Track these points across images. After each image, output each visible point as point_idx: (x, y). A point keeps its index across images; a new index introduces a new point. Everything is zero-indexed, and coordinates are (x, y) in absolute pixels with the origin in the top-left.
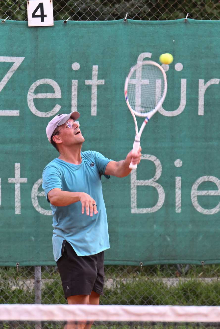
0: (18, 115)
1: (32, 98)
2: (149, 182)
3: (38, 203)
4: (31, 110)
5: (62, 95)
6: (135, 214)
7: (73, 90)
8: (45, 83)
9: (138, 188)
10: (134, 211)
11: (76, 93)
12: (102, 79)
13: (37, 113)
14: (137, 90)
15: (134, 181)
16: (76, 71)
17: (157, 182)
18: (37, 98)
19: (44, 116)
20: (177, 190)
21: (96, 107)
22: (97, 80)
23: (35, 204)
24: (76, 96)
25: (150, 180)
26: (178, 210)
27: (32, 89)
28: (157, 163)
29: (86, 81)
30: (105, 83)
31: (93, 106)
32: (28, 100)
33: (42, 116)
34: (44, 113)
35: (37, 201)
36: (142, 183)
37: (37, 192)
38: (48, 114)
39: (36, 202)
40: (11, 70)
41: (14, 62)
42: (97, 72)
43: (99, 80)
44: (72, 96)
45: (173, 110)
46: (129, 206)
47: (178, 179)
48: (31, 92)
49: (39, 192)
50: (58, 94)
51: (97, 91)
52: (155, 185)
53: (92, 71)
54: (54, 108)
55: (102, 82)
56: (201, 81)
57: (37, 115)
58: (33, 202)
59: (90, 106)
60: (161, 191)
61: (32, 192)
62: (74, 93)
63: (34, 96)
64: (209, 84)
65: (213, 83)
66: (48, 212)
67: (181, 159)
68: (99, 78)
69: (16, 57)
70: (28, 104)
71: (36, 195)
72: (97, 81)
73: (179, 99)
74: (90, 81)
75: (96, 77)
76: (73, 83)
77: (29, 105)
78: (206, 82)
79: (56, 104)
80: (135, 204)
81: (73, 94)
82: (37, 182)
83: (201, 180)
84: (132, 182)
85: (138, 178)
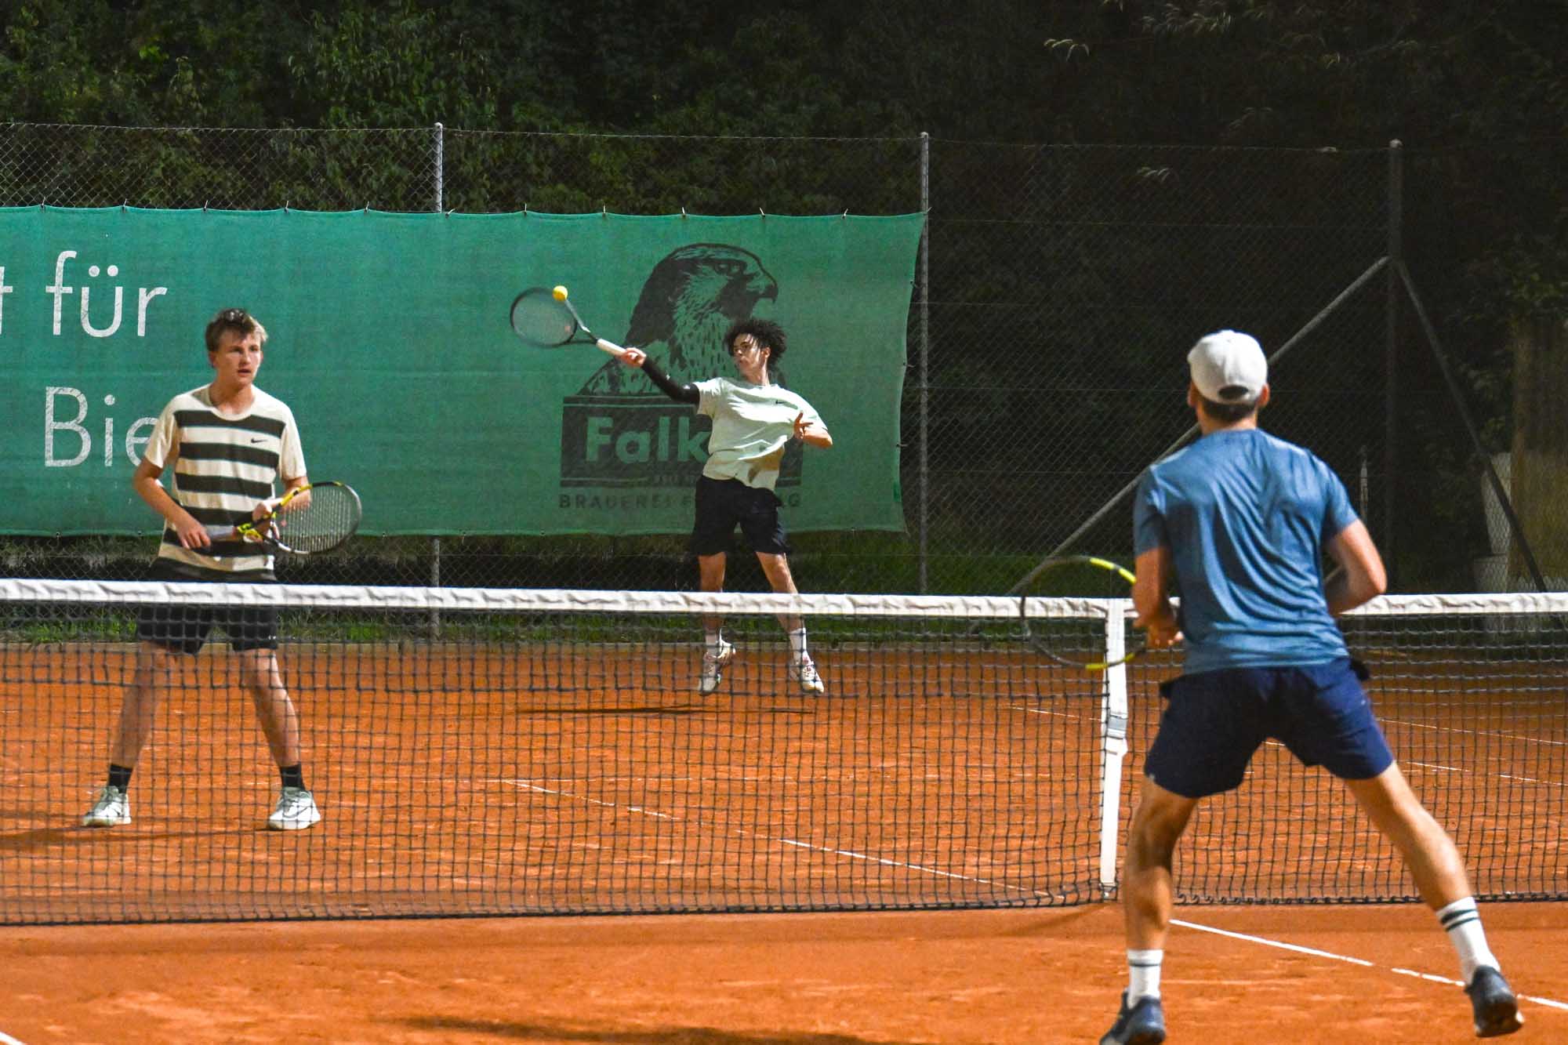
2: (70, 425)
6: (51, 468)
9: (55, 432)
10: (49, 463)
12: (10, 285)
14: (56, 301)
17: (80, 424)
20: (107, 436)
21: (2, 322)
25: (72, 422)
26: (109, 463)
28: (82, 399)
30: (13, 291)
36: (60, 426)
42: (3, 277)
45: (104, 329)
46: (42, 458)
47: (109, 423)
51: (4, 301)
52: (78, 428)
55: (10, 289)
56: (142, 291)
60: (85, 436)
64: (153, 293)
65: (158, 293)
67: (114, 396)
72: (4, 287)
73: (112, 314)
75: (3, 283)
78: (148, 292)
80: (51, 454)
83: (139, 423)
84: (47, 424)
85: (56, 420)
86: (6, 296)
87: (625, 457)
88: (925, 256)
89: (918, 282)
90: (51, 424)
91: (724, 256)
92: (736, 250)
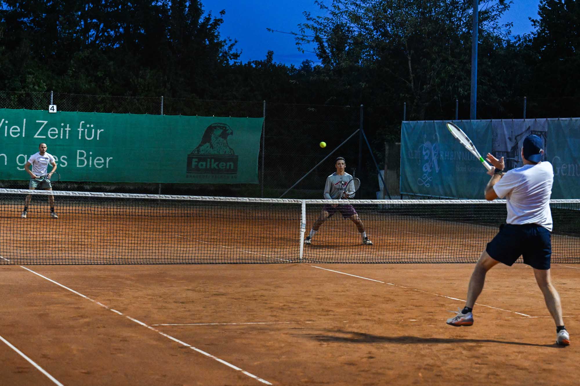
0: (45, 138)
1: (50, 133)
5: (58, 133)
6: (78, 167)
8: (53, 129)
9: (79, 160)
13: (51, 137)
14: (80, 132)
16: (63, 126)
20: (90, 161)
27: (49, 130)
31: (67, 136)
32: (48, 133)
34: (53, 137)
40: (44, 124)
45: (90, 138)
46: (76, 165)
52: (84, 159)
53: (67, 126)
55: (70, 129)
62: (62, 132)
65: (102, 131)
67: (92, 152)
73: (92, 135)
77: (49, 135)
78: (99, 130)
79: (56, 135)
85: (79, 157)
86: (69, 130)
87: (200, 167)
88: (264, 127)
89: (262, 132)
90: (78, 158)
91: (222, 125)
92: (224, 124)
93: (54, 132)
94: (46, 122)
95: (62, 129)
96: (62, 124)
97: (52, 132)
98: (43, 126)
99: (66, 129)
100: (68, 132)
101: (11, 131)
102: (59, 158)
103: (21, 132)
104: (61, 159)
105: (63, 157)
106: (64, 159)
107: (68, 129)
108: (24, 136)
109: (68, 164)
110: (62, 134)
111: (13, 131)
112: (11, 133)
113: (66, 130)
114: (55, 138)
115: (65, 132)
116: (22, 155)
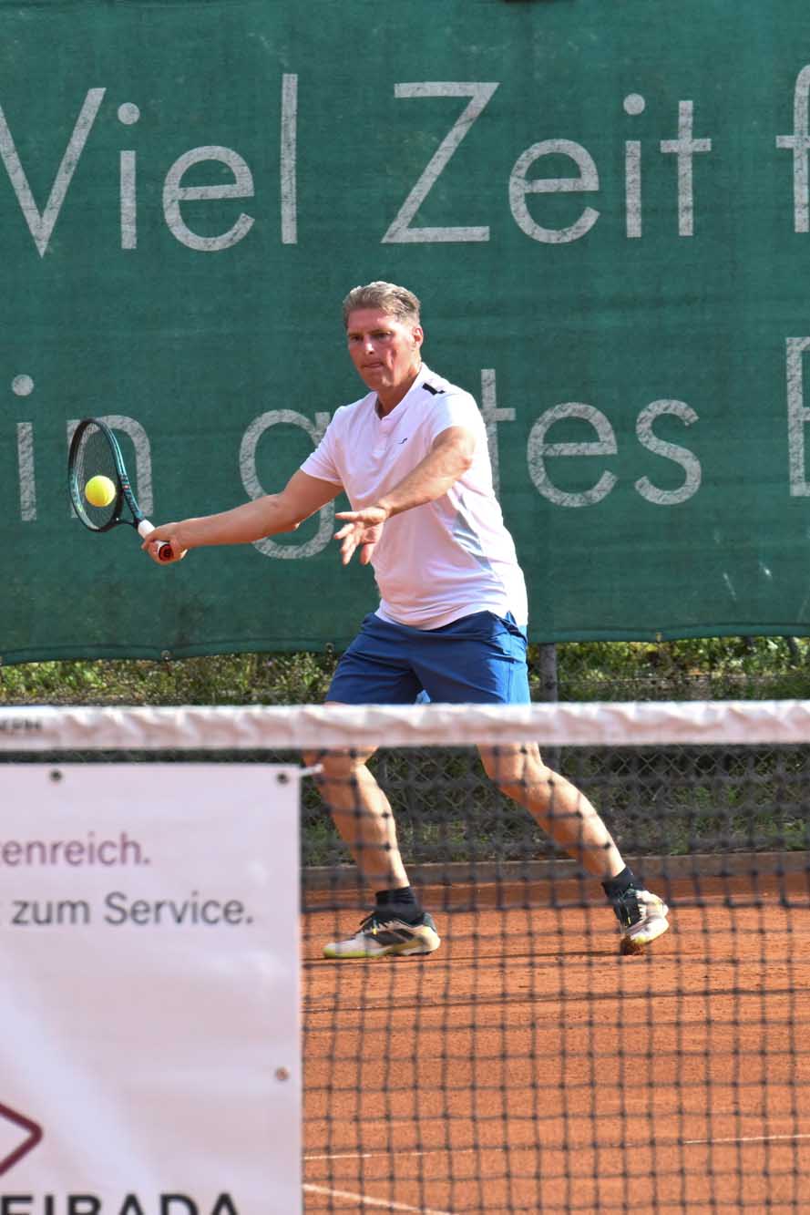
0: (487, 238)
1: (522, 192)
3: (544, 475)
4: (521, 225)
5: (600, 183)
6: (801, 499)
7: (628, 168)
8: (555, 151)
9: (808, 427)
10: (799, 489)
11: (638, 177)
12: (705, 136)
13: (536, 231)
14: (796, 165)
15: (798, 410)
16: (636, 117)
18: (535, 191)
19: (554, 241)
21: (691, 211)
22: (690, 139)
23: (539, 477)
24: (638, 185)
27: (520, 168)
29: (662, 142)
30: (713, 147)
31: (683, 211)
32: (512, 198)
33: (550, 239)
34: (554, 231)
35: (542, 469)
37: (541, 445)
38: (565, 234)
39: (540, 472)
40: (463, 118)
41: (471, 98)
42: (691, 120)
43: (696, 141)
44: (628, 185)
46: (785, 479)
48: (519, 177)
49: (547, 445)
50: (590, 182)
51: (693, 169)
53: (677, 117)
54: (582, 219)
55: (705, 144)
57: (535, 237)
58: (532, 473)
59: (675, 210)
61: (529, 445)
62: (633, 176)
63: (526, 187)
66: (573, 499)
68: (695, 136)
69: (476, 84)
70: (513, 209)
71: (541, 453)
72: (692, 141)
74: (673, 142)
75: (689, 132)
76: (629, 149)
77: (515, 211)
79: (586, 206)
80: (801, 471)
81: (629, 178)
82: (540, 419)
84: (792, 410)
86: (697, 158)
93: (567, 185)
94: (481, 93)
95: (633, 147)
96: (635, 104)
97: (542, 186)
98: (459, 131)
99: (667, 146)
100: (685, 169)
101: (173, 193)
102: (624, 425)
103: (264, 204)
104: (643, 427)
105: (657, 407)
106: (667, 427)
107: (685, 145)
108: (289, 234)
109: (706, 480)
110: (633, 200)
111: (194, 193)
112: (172, 216)
113: (672, 159)
114: (570, 235)
115: (660, 169)
116: (289, 416)
